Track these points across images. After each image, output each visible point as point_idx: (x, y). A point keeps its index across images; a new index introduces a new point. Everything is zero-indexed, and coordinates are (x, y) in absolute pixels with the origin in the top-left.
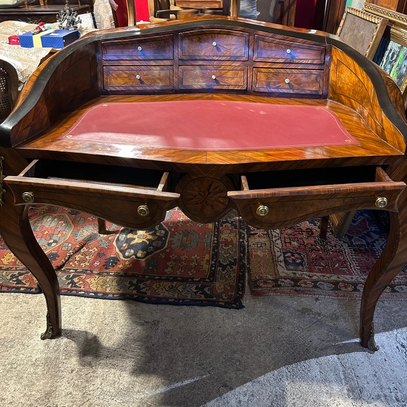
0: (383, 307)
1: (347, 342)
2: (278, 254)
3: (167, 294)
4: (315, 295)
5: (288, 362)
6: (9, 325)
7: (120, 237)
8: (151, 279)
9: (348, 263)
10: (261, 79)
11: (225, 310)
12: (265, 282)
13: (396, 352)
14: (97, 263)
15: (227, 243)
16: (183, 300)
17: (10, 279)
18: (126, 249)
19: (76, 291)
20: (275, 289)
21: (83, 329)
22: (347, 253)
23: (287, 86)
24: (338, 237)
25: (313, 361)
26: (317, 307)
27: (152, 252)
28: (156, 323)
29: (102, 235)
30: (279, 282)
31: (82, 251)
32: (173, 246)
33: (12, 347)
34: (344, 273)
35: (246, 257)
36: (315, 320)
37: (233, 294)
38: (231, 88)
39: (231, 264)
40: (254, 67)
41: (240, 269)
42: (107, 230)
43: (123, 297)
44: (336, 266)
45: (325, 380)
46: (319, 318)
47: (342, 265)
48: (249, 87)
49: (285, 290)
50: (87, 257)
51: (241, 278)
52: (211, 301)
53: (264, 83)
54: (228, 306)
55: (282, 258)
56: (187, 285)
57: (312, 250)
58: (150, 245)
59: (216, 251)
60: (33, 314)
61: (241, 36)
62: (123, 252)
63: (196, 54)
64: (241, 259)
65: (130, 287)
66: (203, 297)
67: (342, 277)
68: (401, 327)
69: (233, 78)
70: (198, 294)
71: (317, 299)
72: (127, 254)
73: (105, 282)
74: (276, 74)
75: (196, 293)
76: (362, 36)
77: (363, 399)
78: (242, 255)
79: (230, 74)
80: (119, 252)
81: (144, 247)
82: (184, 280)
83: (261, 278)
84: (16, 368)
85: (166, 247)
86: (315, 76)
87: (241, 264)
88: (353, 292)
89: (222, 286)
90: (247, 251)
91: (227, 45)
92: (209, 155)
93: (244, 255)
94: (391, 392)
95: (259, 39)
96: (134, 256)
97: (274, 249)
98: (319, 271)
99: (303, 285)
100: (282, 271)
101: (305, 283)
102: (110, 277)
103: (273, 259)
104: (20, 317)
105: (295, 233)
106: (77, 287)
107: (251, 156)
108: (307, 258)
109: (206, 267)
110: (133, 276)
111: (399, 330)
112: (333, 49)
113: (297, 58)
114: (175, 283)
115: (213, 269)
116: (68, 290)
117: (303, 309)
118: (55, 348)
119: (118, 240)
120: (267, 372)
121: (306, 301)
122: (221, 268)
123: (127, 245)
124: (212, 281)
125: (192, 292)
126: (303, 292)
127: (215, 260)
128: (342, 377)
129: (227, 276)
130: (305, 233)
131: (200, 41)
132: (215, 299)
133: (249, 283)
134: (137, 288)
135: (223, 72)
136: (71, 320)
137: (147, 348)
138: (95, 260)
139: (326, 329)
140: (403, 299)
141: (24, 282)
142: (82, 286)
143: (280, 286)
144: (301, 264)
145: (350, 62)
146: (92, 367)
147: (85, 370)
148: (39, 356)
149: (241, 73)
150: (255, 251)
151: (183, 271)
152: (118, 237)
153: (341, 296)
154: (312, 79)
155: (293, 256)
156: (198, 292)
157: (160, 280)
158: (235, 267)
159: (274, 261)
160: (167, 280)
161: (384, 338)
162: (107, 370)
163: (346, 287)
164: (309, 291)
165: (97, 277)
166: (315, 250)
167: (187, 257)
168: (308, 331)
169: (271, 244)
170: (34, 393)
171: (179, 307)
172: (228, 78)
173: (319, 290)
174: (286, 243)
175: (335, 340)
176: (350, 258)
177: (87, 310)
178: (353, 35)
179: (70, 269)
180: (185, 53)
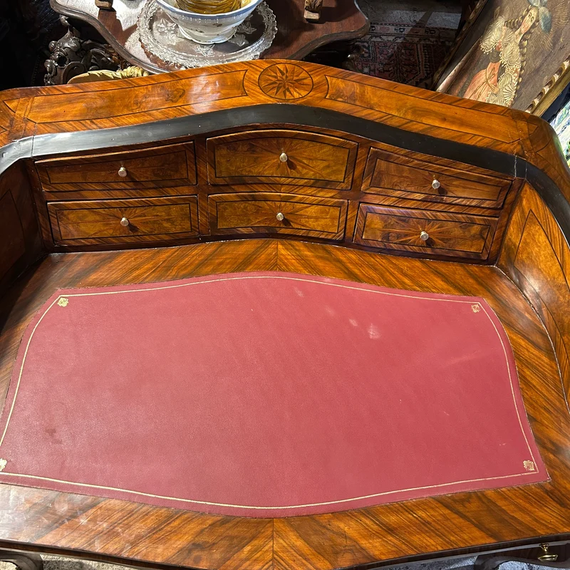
10: (373, 226)
23: (423, 241)
38: (312, 234)
40: (361, 203)
48: (349, 234)
53: (379, 233)
61: (340, 146)
63: (244, 173)
69: (317, 218)
74: (403, 219)
79: (312, 210)
86: (479, 227)
91: (310, 159)
95: (377, 155)
107: (356, 536)
112: (526, 188)
113: (450, 194)
131: (252, 149)
135: (298, 206)
149: (336, 212)
154: (473, 232)
172: (309, 217)
180: (221, 172)
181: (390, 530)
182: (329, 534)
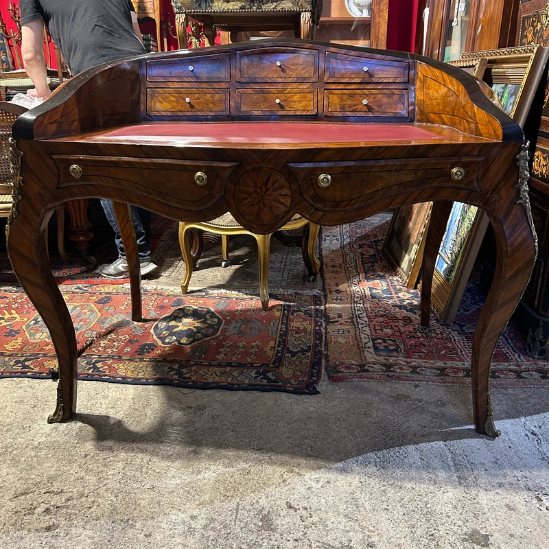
0: (506, 395)
1: (457, 428)
2: (364, 341)
3: (217, 379)
4: (413, 381)
5: (376, 448)
6: (7, 409)
7: (159, 325)
8: (197, 364)
9: (459, 350)
10: (334, 102)
11: (294, 396)
12: (348, 367)
13: (525, 441)
14: (128, 349)
15: (298, 331)
16: (239, 385)
17: (14, 365)
18: (167, 336)
19: (99, 375)
20: (360, 374)
21: (104, 414)
22: (457, 341)
23: (365, 108)
24: (446, 325)
25: (411, 448)
26: (416, 393)
27: (200, 339)
28: (201, 408)
29: (136, 323)
30: (366, 368)
31: (109, 337)
32: (227, 334)
33: (8, 430)
34: (453, 359)
35: (323, 344)
36: (413, 407)
37: (305, 379)
38: (298, 113)
39: (302, 351)
40: (325, 89)
41: (315, 355)
42: (143, 317)
43: (159, 382)
44: (443, 352)
45: (428, 467)
46: (419, 404)
47: (450, 351)
48: (320, 111)
49: (374, 375)
50: (116, 344)
51: (315, 364)
52: (274, 387)
53: (338, 106)
54: (297, 391)
55: (370, 344)
56: (245, 371)
57: (410, 337)
58: (198, 332)
59: (284, 338)
60: (40, 399)
61: (309, 54)
62: (162, 339)
63: (257, 76)
64: (316, 346)
65: (169, 372)
66: (265, 382)
67: (450, 363)
68: (531, 414)
69: (300, 102)
70: (259, 378)
71: (416, 386)
72: (167, 341)
73: (136, 368)
74: (351, 96)
75: (256, 378)
77: (480, 487)
78: (318, 342)
79: (296, 97)
80: (157, 339)
81: (190, 334)
82: (240, 366)
83: (342, 363)
84: (12, 452)
85: (218, 334)
86: (398, 96)
87: (317, 350)
89: (291, 372)
90: (324, 338)
91: (293, 65)
92: (267, 145)
93: (321, 342)
94: (519, 481)
95: (330, 57)
96: (176, 343)
97: (360, 335)
98: (420, 357)
100: (370, 356)
101: (401, 369)
102: (144, 363)
103: (358, 345)
104: (23, 402)
105: (388, 321)
106: (101, 371)
108: (404, 345)
109: (270, 353)
110: (174, 361)
111: (529, 418)
112: (418, 65)
113: (376, 76)
114: (228, 369)
115: (280, 355)
116: (89, 374)
117: (398, 395)
118: (66, 432)
119: (156, 327)
120: (348, 458)
121: (402, 387)
122: (290, 355)
123: (168, 332)
124: (277, 367)
125: (250, 377)
126: (398, 378)
127: (282, 346)
128: (451, 464)
129: (297, 363)
130: (401, 321)
131: (261, 61)
132: (280, 384)
133: (326, 369)
134: (180, 373)
135: (289, 95)
136: (89, 405)
137: (188, 432)
138: (126, 345)
139: (429, 415)
140: (532, 386)
141: (32, 367)
142: (107, 371)
143: (368, 371)
144: (396, 350)
145: (438, 74)
146: (113, 452)
147: (103, 455)
148: (44, 439)
149: (310, 96)
150: (335, 338)
151: (239, 357)
152: (157, 325)
153: (449, 383)
154: (395, 99)
155: (385, 342)
156: (258, 377)
157: (210, 365)
158: (308, 354)
159: (360, 348)
160: (219, 365)
161: (508, 426)
162: (132, 454)
163: (455, 373)
164: (407, 377)
165: (127, 362)
166: (414, 337)
167: (245, 344)
168: (405, 417)
169: (356, 331)
170: (33, 476)
171: (233, 392)
172: (295, 102)
173: (421, 376)
174: (376, 330)
175: (441, 426)
176: (461, 345)
177: (110, 395)
179: (92, 355)
180: (244, 74)
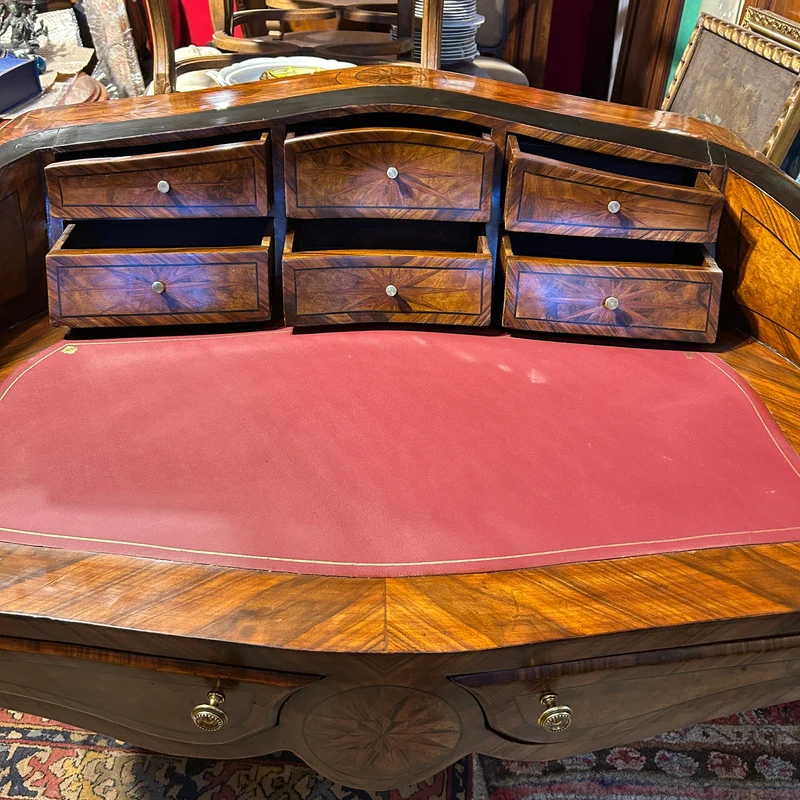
20: (548, 779)
49: (576, 781)
61: (471, 151)
65: (168, 788)
73: (101, 771)
76: (749, 97)
88: (749, 784)
91: (430, 176)
92: (396, 599)
99: (620, 764)
101: (625, 757)
102: (115, 753)
107: (534, 602)
112: (731, 180)
126: (622, 788)
131: (349, 163)
145: (786, 224)
163: (728, 766)
164: (637, 783)
165: (81, 753)
178: (721, 88)
180: (305, 198)
181: (596, 596)
182: (485, 600)
